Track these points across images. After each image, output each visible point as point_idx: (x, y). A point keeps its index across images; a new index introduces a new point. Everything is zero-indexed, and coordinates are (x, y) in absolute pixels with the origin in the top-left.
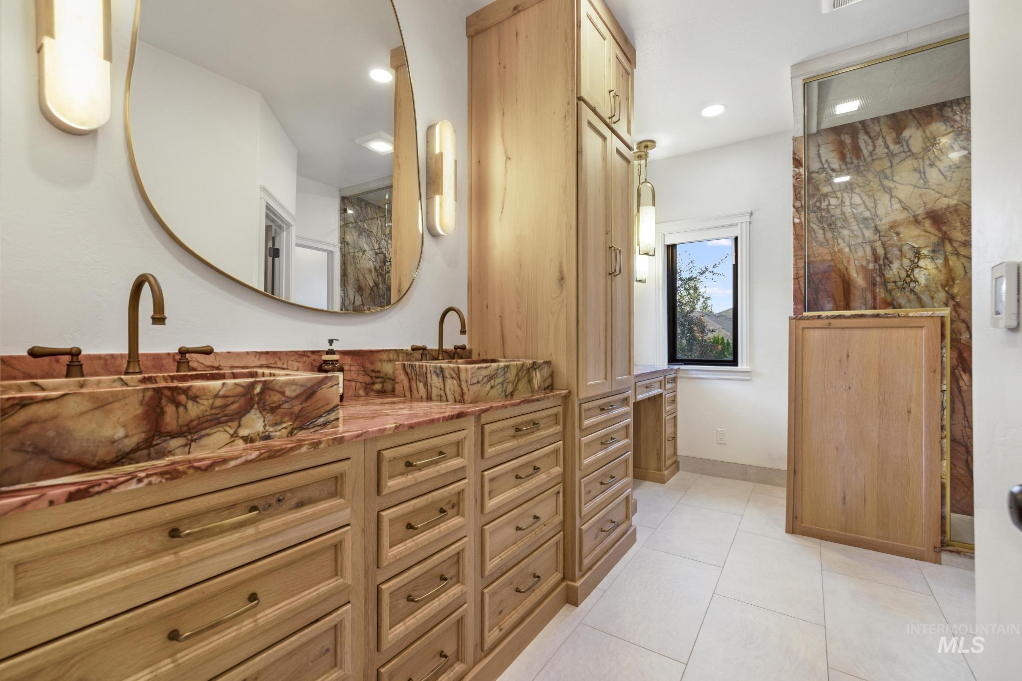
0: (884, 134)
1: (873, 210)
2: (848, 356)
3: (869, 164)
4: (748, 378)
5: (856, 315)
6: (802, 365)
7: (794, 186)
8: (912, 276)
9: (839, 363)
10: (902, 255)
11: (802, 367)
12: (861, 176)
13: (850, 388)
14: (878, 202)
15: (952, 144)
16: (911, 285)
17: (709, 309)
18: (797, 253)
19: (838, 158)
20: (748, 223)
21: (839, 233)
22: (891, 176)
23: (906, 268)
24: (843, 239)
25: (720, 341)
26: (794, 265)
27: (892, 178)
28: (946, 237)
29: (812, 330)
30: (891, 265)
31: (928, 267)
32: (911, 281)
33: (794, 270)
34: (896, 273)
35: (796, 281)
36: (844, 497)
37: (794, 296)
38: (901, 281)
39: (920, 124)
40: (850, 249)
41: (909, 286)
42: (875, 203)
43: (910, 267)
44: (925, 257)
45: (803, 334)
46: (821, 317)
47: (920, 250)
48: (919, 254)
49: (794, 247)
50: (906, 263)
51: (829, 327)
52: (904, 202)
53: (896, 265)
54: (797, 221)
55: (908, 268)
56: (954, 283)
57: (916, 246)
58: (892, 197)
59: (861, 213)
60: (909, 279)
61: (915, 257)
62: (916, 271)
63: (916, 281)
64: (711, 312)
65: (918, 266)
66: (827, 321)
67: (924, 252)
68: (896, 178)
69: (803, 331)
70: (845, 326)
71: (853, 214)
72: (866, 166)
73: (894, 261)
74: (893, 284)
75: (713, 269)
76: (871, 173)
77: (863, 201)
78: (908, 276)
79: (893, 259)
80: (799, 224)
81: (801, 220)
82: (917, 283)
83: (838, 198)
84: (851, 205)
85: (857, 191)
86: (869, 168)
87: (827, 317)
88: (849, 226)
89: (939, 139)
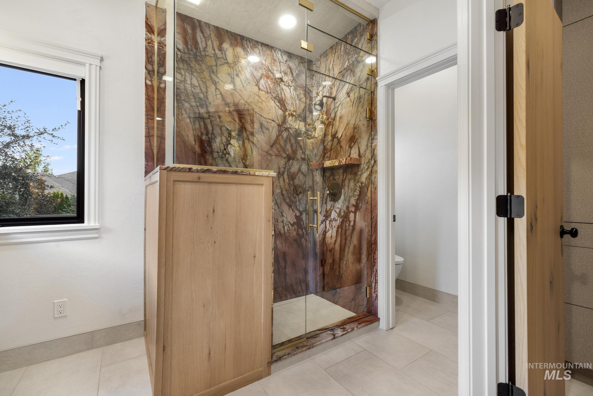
0: (212, 39)
1: (205, 94)
2: (214, 211)
3: (203, 57)
4: (96, 235)
5: (221, 170)
6: (173, 222)
7: (146, 49)
8: (227, 150)
9: (206, 218)
10: (222, 134)
11: (173, 225)
12: (198, 64)
13: (215, 242)
14: (209, 89)
15: (247, 67)
16: (226, 156)
17: (50, 172)
18: (149, 113)
19: (182, 41)
20: (98, 68)
21: (183, 105)
22: (216, 72)
23: (224, 143)
24: (185, 110)
25: (60, 196)
26: (146, 123)
27: (217, 74)
28: (244, 126)
29: (182, 183)
30: (216, 139)
31: (235, 145)
32: (226, 153)
33: (146, 128)
34: (218, 146)
35: (148, 139)
36: (210, 353)
37: (146, 153)
38: (221, 152)
39: (232, 44)
40: (190, 121)
41: (225, 156)
42: (206, 89)
43: (226, 143)
44: (234, 138)
45: (173, 187)
46: (192, 170)
47: (231, 132)
48: (231, 135)
49: (146, 107)
50: (224, 139)
51: (198, 181)
52: (223, 95)
53: (218, 140)
54: (149, 83)
55: (225, 143)
56: (247, 158)
57: (229, 129)
58: (216, 88)
59: (198, 93)
60: (225, 153)
61: (229, 136)
62: (229, 146)
63: (229, 154)
64: (52, 174)
65: (230, 144)
66: (197, 175)
67: (233, 134)
68: (219, 75)
69: (174, 184)
70: (213, 181)
71: (193, 92)
72: (201, 58)
73: (217, 137)
74: (217, 154)
75: (53, 132)
76: (204, 64)
77: (199, 84)
78: (225, 149)
79: (216, 135)
80: (150, 86)
81: (152, 82)
82: (229, 155)
83: (182, 75)
84: (191, 84)
85: (195, 74)
86: (203, 60)
87: (197, 171)
88: (190, 101)
89: (241, 60)
